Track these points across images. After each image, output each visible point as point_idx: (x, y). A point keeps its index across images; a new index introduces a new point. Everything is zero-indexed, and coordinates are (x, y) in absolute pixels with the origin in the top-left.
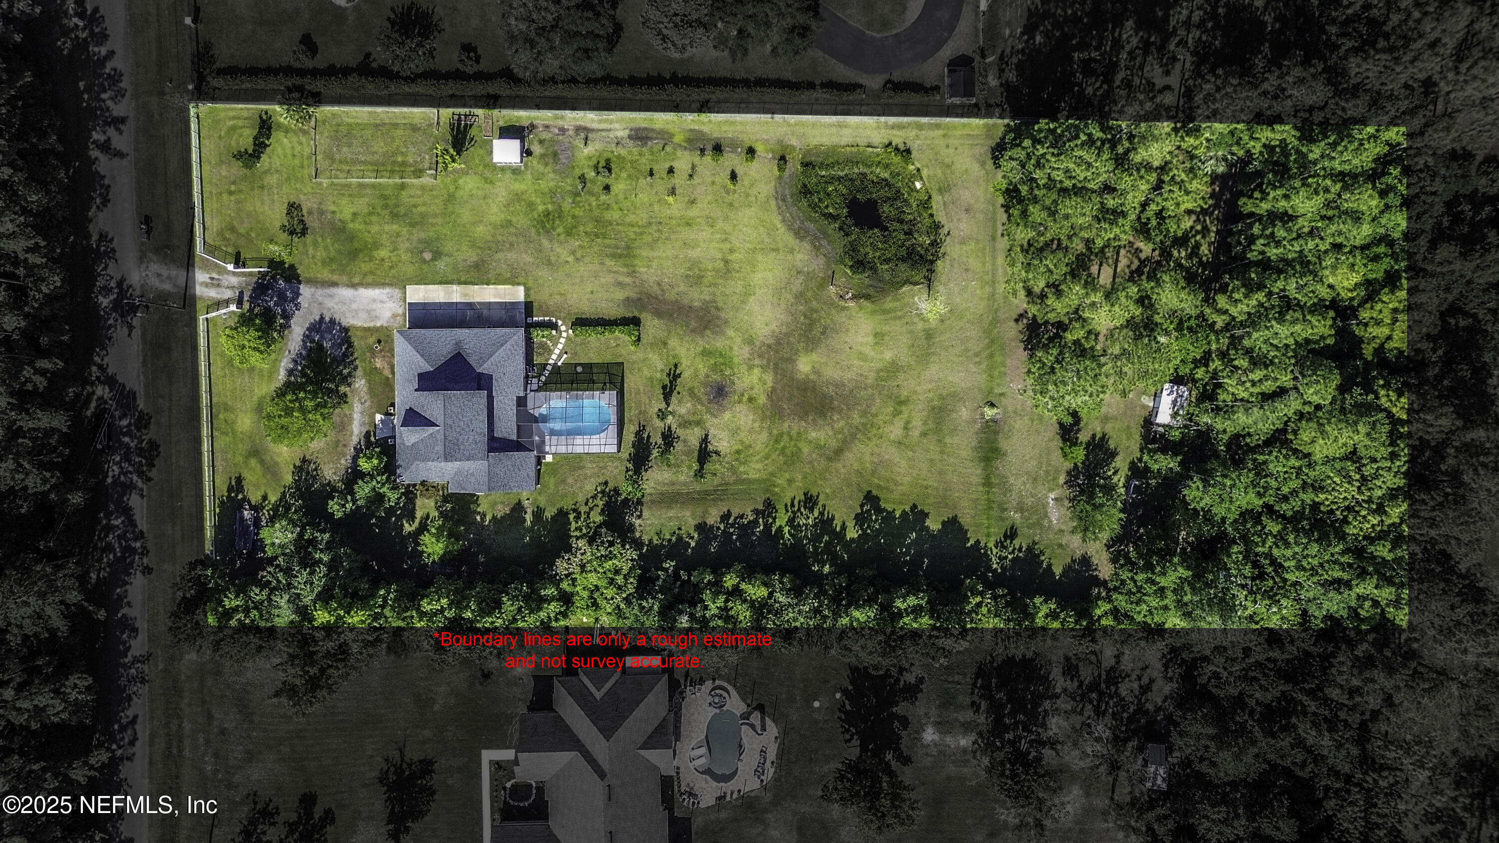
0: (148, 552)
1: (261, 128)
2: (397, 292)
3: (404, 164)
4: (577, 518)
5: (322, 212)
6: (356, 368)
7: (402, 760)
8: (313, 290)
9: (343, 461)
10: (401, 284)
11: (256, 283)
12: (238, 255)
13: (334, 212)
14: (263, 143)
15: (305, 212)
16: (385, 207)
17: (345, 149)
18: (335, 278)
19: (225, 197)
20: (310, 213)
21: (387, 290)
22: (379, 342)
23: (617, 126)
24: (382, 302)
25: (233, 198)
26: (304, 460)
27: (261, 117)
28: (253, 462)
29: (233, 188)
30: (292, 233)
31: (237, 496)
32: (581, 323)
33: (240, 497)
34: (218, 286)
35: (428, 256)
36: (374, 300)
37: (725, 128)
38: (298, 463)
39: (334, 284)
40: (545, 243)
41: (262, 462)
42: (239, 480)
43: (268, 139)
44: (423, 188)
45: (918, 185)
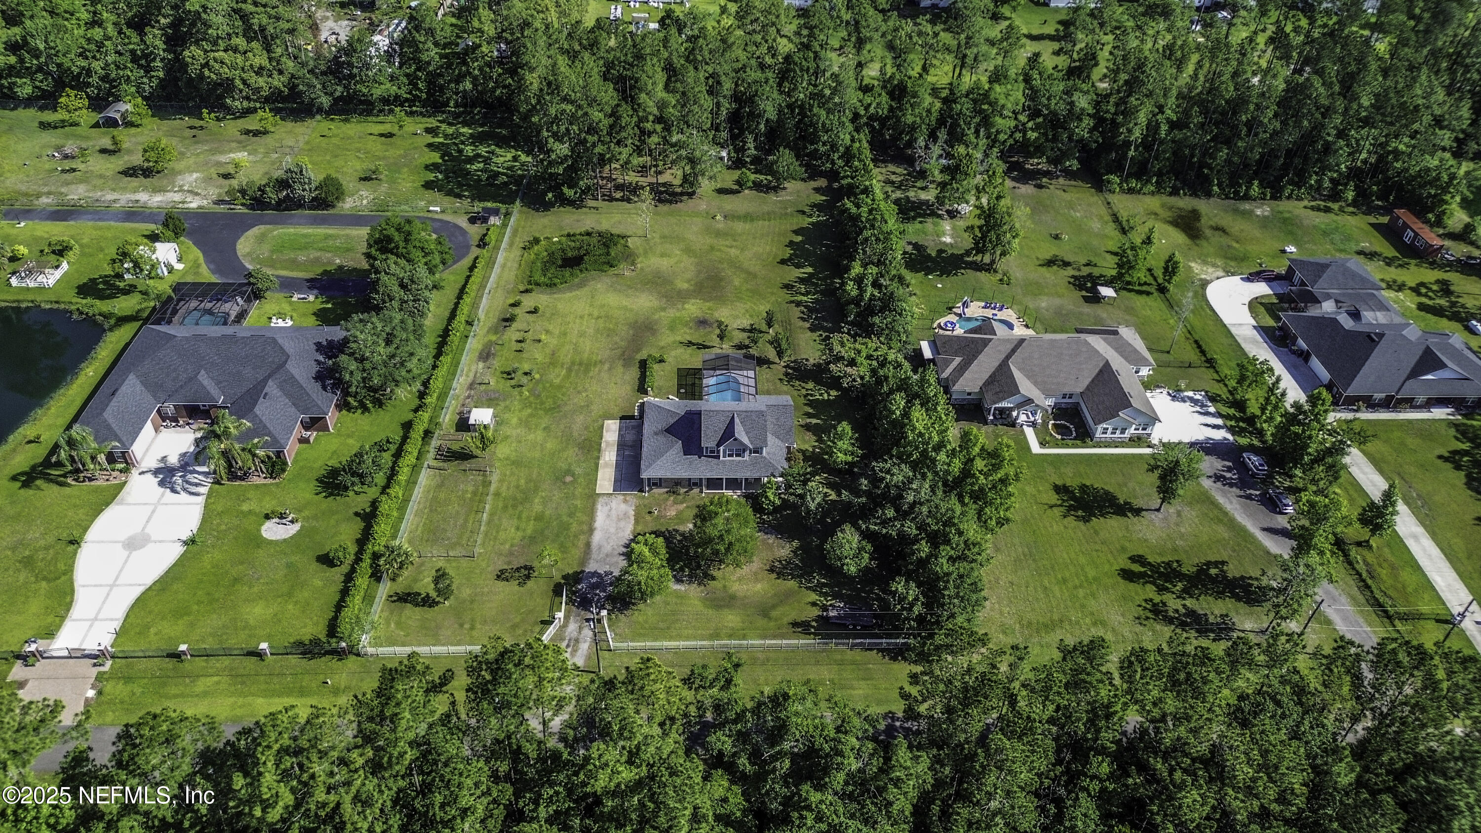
0: (890, 712)
1: (406, 601)
2: (601, 500)
3: (475, 493)
4: (812, 395)
5: (511, 554)
6: (677, 531)
7: (1061, 505)
8: (592, 561)
9: (771, 541)
10: (592, 497)
11: (578, 607)
12: (543, 622)
13: (512, 546)
14: (423, 599)
15: (506, 567)
16: (514, 507)
17: (449, 534)
18: (581, 544)
19: (474, 633)
20: (509, 563)
21: (599, 507)
22: (650, 513)
23: (473, 368)
24: (610, 510)
25: (478, 626)
26: (772, 570)
27: (394, 601)
28: (774, 614)
29: (467, 626)
30: (528, 577)
31: (813, 627)
32: (642, 389)
33: (814, 624)
34: (577, 641)
35: (568, 479)
36: (608, 516)
37: (491, 315)
38: (774, 575)
39: (588, 545)
40: (567, 408)
41: (774, 607)
42: (795, 624)
43: (419, 594)
44: (501, 481)
45: (555, 239)
